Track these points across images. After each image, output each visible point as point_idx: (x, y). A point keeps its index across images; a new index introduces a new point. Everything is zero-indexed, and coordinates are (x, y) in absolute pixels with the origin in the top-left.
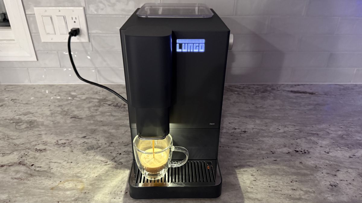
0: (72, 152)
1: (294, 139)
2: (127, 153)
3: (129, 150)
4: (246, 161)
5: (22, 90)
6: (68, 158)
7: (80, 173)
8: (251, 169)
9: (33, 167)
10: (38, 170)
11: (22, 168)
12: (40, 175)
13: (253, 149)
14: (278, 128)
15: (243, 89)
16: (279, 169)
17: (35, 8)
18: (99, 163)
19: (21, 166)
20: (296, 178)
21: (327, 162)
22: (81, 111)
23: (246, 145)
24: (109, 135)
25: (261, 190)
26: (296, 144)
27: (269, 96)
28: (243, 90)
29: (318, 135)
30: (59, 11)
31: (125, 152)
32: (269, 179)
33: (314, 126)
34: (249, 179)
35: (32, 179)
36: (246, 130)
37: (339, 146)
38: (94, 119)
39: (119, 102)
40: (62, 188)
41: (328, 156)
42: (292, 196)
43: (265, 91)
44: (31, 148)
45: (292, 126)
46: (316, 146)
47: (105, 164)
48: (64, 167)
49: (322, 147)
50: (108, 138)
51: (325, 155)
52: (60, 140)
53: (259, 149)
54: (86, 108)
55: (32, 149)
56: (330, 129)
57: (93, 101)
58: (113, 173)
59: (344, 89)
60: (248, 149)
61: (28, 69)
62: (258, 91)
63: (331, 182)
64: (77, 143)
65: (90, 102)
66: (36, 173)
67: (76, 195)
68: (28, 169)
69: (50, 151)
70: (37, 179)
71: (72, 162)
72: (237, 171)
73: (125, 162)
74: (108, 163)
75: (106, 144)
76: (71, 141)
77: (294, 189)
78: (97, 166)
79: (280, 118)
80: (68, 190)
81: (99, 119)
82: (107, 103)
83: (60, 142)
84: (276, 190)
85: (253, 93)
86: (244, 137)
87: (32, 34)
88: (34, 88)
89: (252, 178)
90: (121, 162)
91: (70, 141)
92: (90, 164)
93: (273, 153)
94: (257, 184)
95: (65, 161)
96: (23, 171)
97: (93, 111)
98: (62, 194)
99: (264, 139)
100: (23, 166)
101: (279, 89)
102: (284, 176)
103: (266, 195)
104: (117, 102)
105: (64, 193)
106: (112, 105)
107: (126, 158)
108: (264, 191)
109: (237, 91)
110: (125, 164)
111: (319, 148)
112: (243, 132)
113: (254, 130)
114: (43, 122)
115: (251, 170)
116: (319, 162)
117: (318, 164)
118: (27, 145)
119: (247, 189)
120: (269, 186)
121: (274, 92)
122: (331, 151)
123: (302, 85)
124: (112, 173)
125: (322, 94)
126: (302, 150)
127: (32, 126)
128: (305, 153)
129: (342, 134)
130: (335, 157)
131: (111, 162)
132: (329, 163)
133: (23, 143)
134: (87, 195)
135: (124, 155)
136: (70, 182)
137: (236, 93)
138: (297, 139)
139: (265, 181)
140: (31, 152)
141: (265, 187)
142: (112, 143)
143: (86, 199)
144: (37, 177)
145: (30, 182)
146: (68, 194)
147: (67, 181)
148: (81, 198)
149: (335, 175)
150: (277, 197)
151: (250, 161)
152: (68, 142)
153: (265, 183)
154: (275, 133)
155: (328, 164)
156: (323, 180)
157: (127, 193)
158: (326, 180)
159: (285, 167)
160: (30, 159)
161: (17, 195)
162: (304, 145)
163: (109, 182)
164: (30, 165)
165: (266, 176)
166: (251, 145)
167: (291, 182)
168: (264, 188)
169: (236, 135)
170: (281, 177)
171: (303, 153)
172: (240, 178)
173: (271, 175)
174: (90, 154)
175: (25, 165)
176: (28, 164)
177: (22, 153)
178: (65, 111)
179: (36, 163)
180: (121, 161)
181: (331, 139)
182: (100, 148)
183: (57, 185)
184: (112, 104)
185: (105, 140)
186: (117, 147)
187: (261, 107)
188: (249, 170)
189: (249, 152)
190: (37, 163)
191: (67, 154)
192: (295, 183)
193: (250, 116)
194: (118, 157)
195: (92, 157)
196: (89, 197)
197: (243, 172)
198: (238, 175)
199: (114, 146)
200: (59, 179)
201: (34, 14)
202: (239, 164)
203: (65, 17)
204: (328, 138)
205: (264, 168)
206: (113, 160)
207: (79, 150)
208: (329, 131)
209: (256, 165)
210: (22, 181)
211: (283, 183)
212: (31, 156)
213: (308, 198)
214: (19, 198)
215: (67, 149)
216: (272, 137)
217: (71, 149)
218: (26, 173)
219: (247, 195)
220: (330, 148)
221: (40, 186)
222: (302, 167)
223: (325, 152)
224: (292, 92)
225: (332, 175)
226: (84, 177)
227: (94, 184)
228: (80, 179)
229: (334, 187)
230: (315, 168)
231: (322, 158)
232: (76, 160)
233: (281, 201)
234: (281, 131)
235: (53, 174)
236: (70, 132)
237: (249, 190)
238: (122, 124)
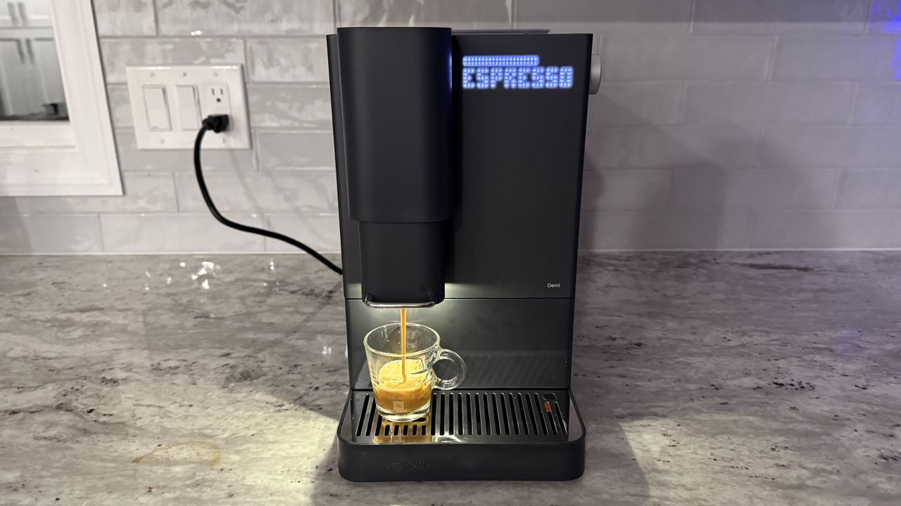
0: (195, 386)
1: (770, 360)
2: (334, 386)
3: (340, 381)
4: (647, 404)
5: (81, 265)
6: (182, 398)
7: (211, 427)
8: (661, 421)
9: (92, 414)
10: (104, 422)
11: (66, 417)
12: (107, 431)
13: (662, 380)
14: (725, 338)
15: (627, 261)
16: (735, 421)
17: (129, 69)
18: (262, 408)
19: (62, 412)
20: (785, 442)
21: (865, 407)
22: (222, 305)
23: (645, 373)
24: (290, 350)
25: (692, 467)
26: (777, 369)
27: (694, 274)
28: (627, 263)
29: (831, 350)
30: (185, 74)
31: (328, 384)
32: (710, 443)
33: (819, 333)
34: (657, 443)
35: (86, 439)
36: (642, 341)
37: (891, 374)
38: (252, 319)
39: (316, 287)
40: (163, 458)
41: (865, 394)
42: (779, 480)
43: (684, 264)
44: (90, 377)
45: (760, 334)
46: (830, 374)
47: (277, 409)
48: (169, 414)
49: (847, 376)
50: (286, 356)
51: (857, 393)
52: (166, 360)
53: (679, 381)
54: (235, 298)
55: (93, 377)
56: (863, 338)
57: (252, 285)
58: (297, 429)
59: (886, 261)
60: (649, 380)
61: (99, 217)
62: (665, 264)
63: (883, 451)
64: (208, 368)
65: (244, 288)
66: (98, 428)
67: (198, 474)
68: (78, 419)
69: (139, 383)
70: (99, 441)
71: (191, 406)
72: (625, 426)
73: (328, 405)
74: (284, 407)
75: (280, 368)
76: (193, 363)
77: (783, 466)
78: (255, 413)
79: (726, 317)
80: (176, 463)
81: (265, 320)
82: (287, 288)
83: (165, 365)
84: (733, 467)
85: (653, 269)
86: (638, 355)
87: (117, 131)
88: (111, 262)
89: (666, 441)
90: (319, 406)
91: (190, 362)
92: (237, 410)
93: (717, 389)
94: (679, 453)
95: (175, 402)
96: (65, 422)
97: (251, 304)
98: (160, 471)
99: (691, 360)
100: (66, 412)
101: (719, 262)
102: (751, 436)
103: (707, 477)
104: (313, 288)
105: (165, 469)
106: (301, 292)
107: (331, 396)
108: (700, 469)
109: (612, 265)
110: (329, 409)
111: (838, 377)
112: (636, 344)
113: (663, 341)
114: (126, 326)
115: (662, 424)
116: (842, 408)
117: (841, 411)
118: (80, 371)
119: (655, 464)
120: (713, 457)
121: (708, 266)
122: (871, 383)
123: (777, 253)
124: (295, 427)
125: (831, 271)
126: (793, 383)
127: (98, 333)
128: (803, 387)
129: (896, 350)
130: (885, 396)
131: (292, 405)
132: (870, 409)
133: (72, 365)
134: (226, 474)
135: (325, 390)
136: (185, 446)
137: (611, 268)
138: (776, 360)
139: (701, 447)
140: (88, 385)
141: (703, 461)
142: (296, 366)
143: (223, 482)
144: (99, 435)
145: (82, 447)
146: (177, 473)
147: (178, 444)
148: (210, 481)
149: (892, 436)
150: (738, 483)
151: (659, 404)
152: (186, 366)
153: (700, 452)
154: (718, 347)
155: (869, 412)
156: (859, 446)
157: (331, 470)
158: (866, 446)
159: (751, 418)
160: (87, 399)
161: (44, 473)
162: (795, 371)
163: (285, 448)
164: (85, 410)
165: (702, 435)
166: (657, 372)
167: (773, 449)
168: (701, 463)
169: (614, 351)
170: (743, 439)
171: (796, 389)
172: (633, 440)
173: (717, 434)
174: (238, 390)
175: (71, 410)
176: (78, 408)
177: (68, 386)
178: (181, 304)
179: (100, 407)
180: (318, 402)
181: (869, 359)
182: (266, 376)
183: (150, 451)
184: (299, 290)
185: (278, 360)
186: (308, 375)
187: (677, 295)
188: (657, 423)
189: (653, 386)
190: (104, 407)
191: (181, 388)
192: (782, 452)
193: (650, 313)
194: (310, 394)
195: (244, 394)
196: (231, 478)
197: (641, 429)
198: (627, 434)
199: (300, 373)
200: (158, 440)
201: (126, 84)
202: (628, 411)
203: (197, 88)
204: (860, 357)
205: (696, 419)
206: (297, 402)
207: (213, 381)
208: (861, 343)
209: (675, 412)
210: (60, 443)
211: (750, 452)
212: (89, 393)
213: (823, 486)
214: (48, 479)
215: (181, 379)
216: (710, 355)
217: (190, 380)
218: (73, 427)
219: (655, 476)
220: (868, 377)
221: (106, 455)
222: (799, 418)
223: (856, 386)
224: (752, 266)
225: (881, 436)
226: (221, 437)
227: (245, 452)
228: (210, 441)
229: (891, 461)
230: (834, 420)
231: (850, 399)
232: (202, 402)
233: (751, 491)
234: (734, 343)
235: (141, 428)
236: (191, 345)
237: (660, 465)
238: (324, 328)
